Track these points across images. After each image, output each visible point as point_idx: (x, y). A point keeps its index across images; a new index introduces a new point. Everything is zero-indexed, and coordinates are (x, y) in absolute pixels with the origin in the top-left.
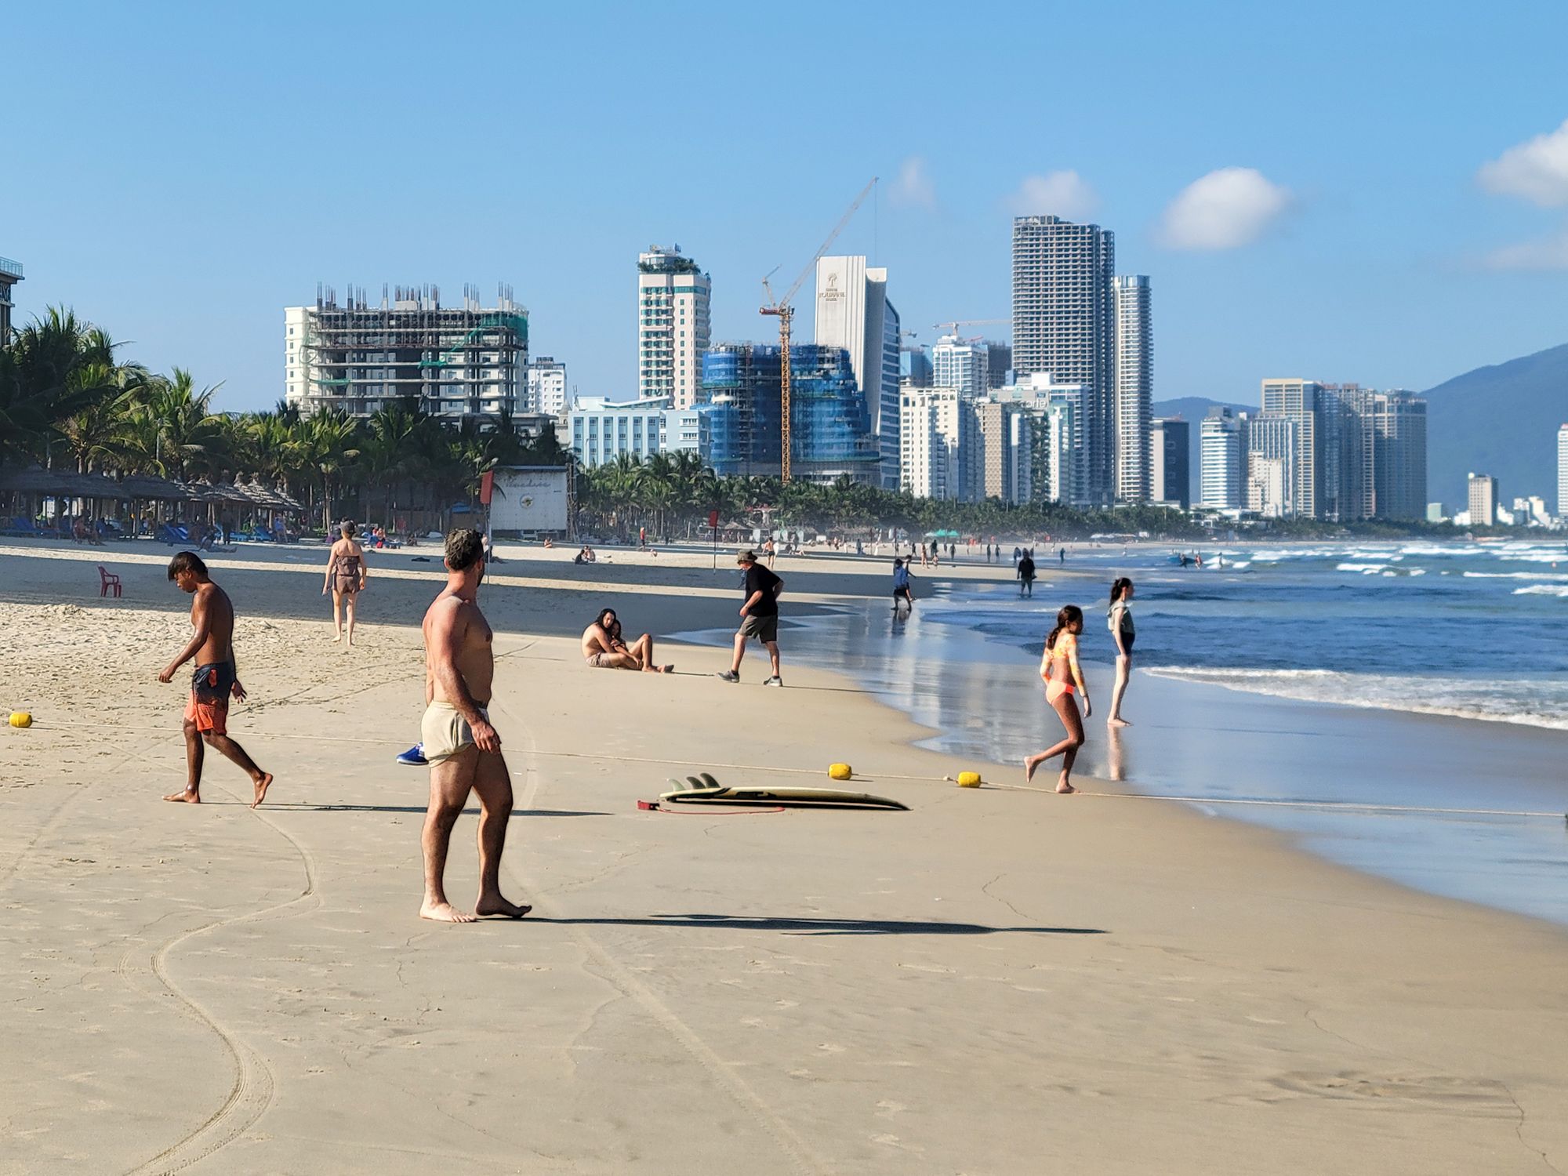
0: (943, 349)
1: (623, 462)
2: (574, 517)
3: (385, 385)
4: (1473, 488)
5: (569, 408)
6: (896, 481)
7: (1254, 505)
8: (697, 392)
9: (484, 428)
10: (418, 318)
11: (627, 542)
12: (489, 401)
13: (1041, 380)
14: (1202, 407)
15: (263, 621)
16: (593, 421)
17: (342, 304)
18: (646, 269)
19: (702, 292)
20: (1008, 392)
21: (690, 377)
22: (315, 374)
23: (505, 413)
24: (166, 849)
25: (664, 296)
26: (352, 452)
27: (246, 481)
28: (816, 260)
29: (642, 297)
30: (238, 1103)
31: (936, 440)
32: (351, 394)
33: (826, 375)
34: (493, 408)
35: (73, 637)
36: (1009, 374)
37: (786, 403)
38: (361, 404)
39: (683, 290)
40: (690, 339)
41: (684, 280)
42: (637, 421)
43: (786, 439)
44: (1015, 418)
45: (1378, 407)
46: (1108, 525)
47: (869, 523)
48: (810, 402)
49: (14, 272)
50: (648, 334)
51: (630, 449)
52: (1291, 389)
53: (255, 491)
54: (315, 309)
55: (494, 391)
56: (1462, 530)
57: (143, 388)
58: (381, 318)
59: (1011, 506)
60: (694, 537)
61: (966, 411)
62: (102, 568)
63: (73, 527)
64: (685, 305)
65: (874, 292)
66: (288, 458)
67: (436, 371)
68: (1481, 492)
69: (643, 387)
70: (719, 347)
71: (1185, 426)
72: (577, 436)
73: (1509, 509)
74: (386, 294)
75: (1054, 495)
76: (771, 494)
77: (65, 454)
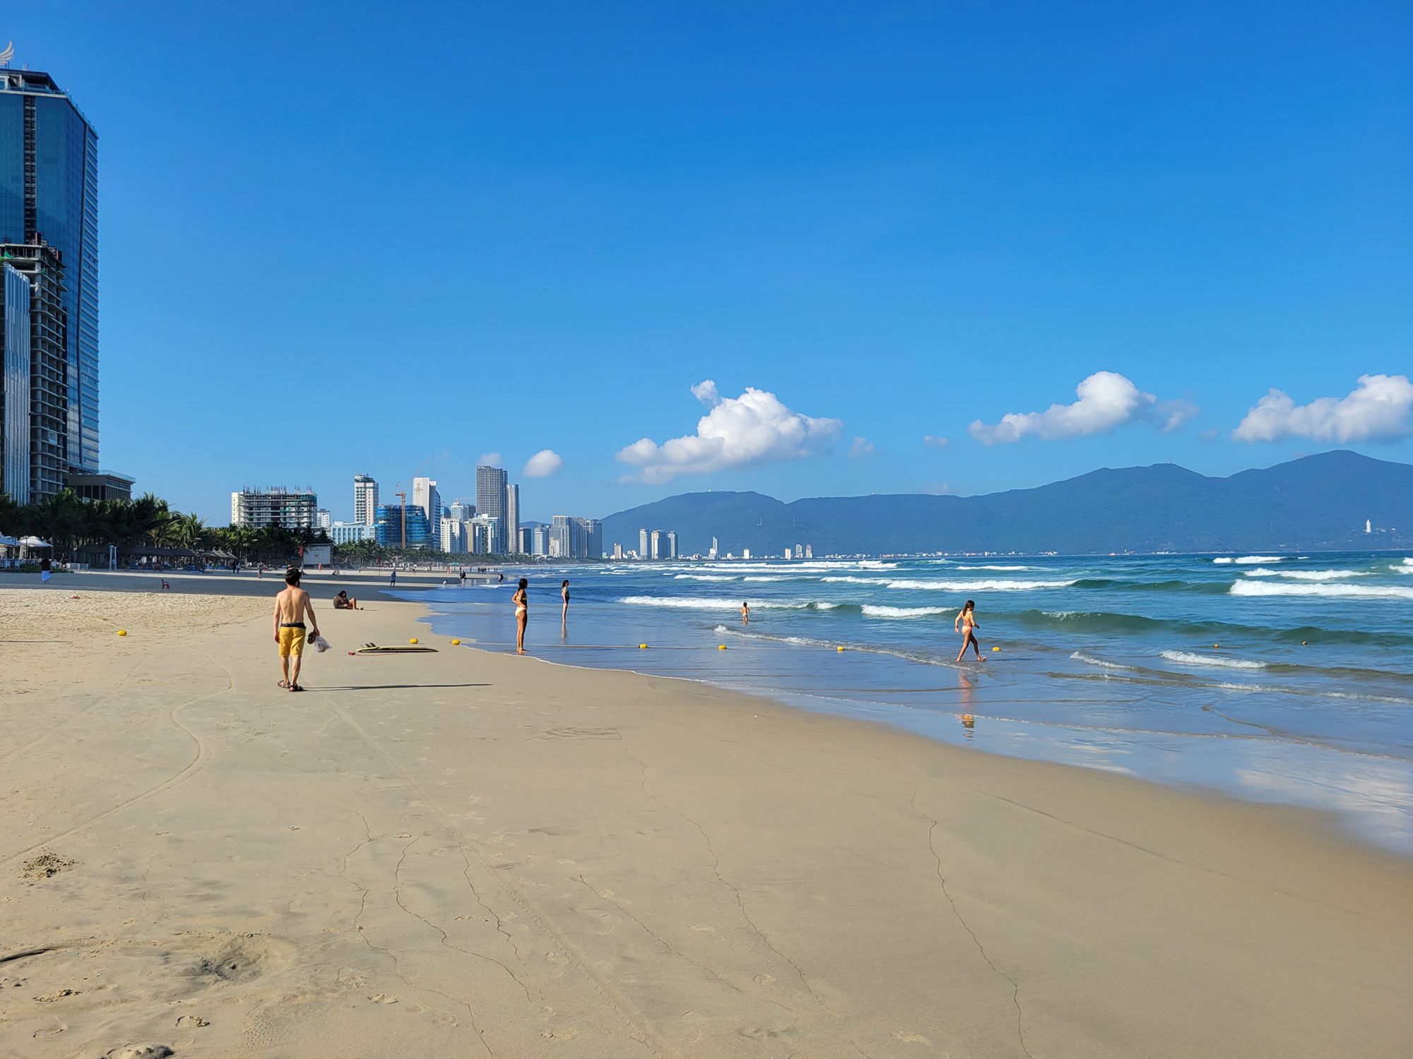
0: (454, 506)
1: (349, 542)
2: (332, 560)
3: (267, 518)
4: (615, 548)
5: (331, 525)
6: (439, 548)
7: (551, 554)
8: (374, 520)
9: (301, 532)
10: (279, 496)
11: (351, 568)
12: (303, 523)
13: (485, 516)
14: (535, 524)
15: (221, 596)
16: (339, 529)
17: (252, 492)
18: (357, 481)
19: (376, 488)
20: (474, 520)
21: (372, 515)
22: (242, 514)
23: (309, 527)
24: (180, 675)
25: (363, 490)
26: (256, 540)
27: (217, 550)
28: (413, 478)
29: (356, 490)
30: (198, 761)
31: (452, 535)
32: (255, 521)
33: (417, 515)
34: (305, 525)
35: (150, 604)
36: (475, 514)
37: (403, 523)
38: (259, 524)
39: (369, 488)
40: (372, 503)
41: (369, 485)
42: (354, 529)
43: (404, 535)
44: (477, 528)
45: (588, 524)
46: (506, 560)
47: (431, 561)
48: (411, 523)
49: (132, 480)
50: (358, 502)
51: (352, 538)
52: (562, 518)
53: (220, 553)
54: (242, 493)
55: (305, 520)
56: (613, 560)
57: (179, 519)
58: (265, 496)
59: (476, 555)
60: (373, 566)
61: (462, 526)
62: (162, 580)
63: (153, 566)
64: (370, 492)
65: (432, 488)
66: (231, 542)
67: (285, 513)
68: (618, 549)
69: (356, 518)
70: (381, 506)
71: (530, 530)
72: (334, 534)
73: (626, 554)
74: (267, 489)
75: (490, 551)
76: (399, 552)
77: (150, 542)
